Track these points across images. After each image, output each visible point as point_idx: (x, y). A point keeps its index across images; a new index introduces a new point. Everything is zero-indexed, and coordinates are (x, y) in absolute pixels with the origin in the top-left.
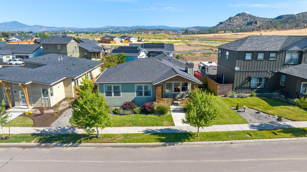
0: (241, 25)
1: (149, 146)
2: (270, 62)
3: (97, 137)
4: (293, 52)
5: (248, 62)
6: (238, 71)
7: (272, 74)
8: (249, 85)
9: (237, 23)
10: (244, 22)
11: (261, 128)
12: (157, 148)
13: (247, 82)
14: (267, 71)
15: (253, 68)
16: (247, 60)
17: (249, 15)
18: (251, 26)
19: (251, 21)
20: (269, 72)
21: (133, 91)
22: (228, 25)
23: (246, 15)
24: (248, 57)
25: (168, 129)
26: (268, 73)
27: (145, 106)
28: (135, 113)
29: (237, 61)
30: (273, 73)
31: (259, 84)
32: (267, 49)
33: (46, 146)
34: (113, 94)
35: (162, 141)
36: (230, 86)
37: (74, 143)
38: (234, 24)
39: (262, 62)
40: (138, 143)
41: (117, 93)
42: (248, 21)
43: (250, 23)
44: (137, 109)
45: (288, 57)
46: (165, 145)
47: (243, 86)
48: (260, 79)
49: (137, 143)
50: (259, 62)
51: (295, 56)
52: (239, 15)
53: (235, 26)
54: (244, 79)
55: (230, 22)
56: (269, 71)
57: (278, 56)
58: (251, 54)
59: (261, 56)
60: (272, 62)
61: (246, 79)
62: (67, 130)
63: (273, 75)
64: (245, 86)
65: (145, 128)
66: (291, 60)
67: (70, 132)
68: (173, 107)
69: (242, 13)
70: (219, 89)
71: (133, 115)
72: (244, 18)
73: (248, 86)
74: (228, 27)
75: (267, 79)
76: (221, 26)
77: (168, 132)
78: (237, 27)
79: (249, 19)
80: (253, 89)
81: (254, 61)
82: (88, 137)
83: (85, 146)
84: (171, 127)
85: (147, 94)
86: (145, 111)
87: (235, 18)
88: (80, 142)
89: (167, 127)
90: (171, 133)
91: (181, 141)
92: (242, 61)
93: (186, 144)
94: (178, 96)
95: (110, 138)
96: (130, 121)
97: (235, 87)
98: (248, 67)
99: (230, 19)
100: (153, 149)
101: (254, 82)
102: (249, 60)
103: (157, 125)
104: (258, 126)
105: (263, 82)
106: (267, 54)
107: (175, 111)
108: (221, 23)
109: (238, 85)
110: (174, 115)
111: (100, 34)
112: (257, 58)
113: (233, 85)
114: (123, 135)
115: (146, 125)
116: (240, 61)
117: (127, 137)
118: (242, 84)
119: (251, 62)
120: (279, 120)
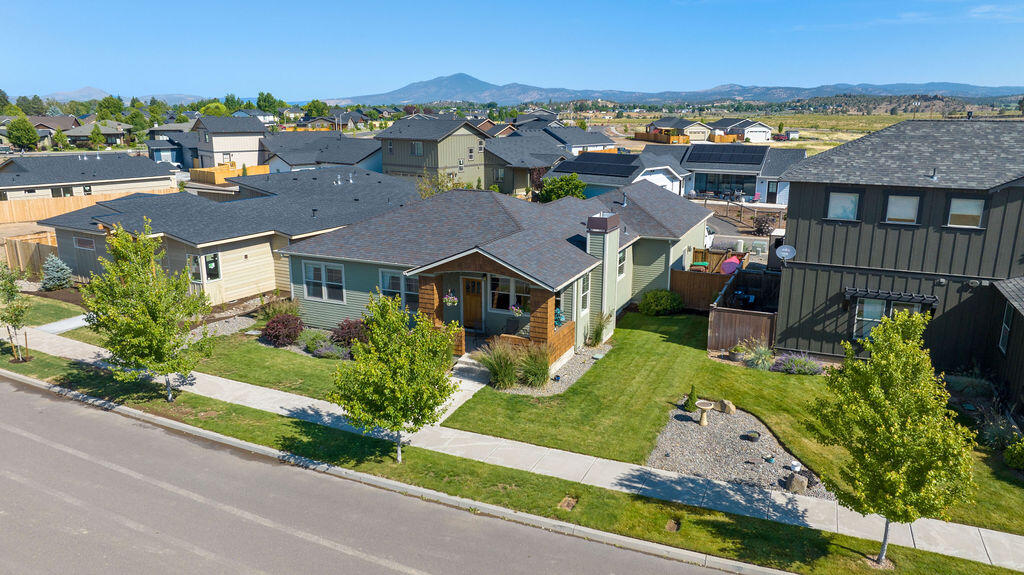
2: (948, 238)
5: (841, 231)
6: (792, 265)
7: (960, 291)
8: (845, 326)
12: (254, 464)
13: (835, 314)
14: (933, 278)
15: (864, 256)
16: (834, 222)
20: (943, 280)
24: (841, 209)
26: (940, 284)
30: (965, 287)
32: (936, 181)
34: (325, 290)
36: (763, 319)
37: (110, 399)
39: (907, 235)
40: (230, 438)
41: (335, 291)
46: (282, 461)
47: (818, 328)
49: (226, 437)
50: (893, 234)
54: (821, 300)
56: (943, 276)
57: (996, 213)
58: (851, 198)
59: (902, 209)
60: (962, 239)
61: (831, 301)
63: (966, 295)
64: (828, 330)
68: (467, 359)
70: (717, 327)
73: (839, 330)
81: (867, 228)
83: (122, 415)
88: (122, 402)
91: (332, 461)
92: (814, 222)
93: (339, 474)
97: (780, 328)
98: (839, 249)
101: (869, 318)
102: (846, 223)
104: (658, 484)
106: (934, 202)
107: (464, 372)
109: (793, 320)
112: (884, 217)
113: (772, 318)
118: (815, 319)
119: (853, 231)
120: (785, 484)
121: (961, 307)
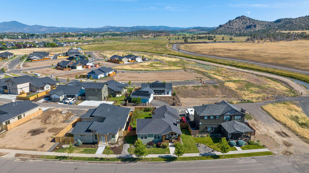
0: (240, 28)
1: (161, 163)
2: (216, 120)
3: (142, 159)
4: (228, 115)
6: (201, 125)
9: (237, 26)
10: (243, 25)
11: (203, 155)
12: (164, 164)
13: (206, 129)
15: (208, 123)
16: (205, 120)
17: (249, 18)
18: (250, 29)
19: (250, 24)
20: (216, 124)
21: (152, 137)
22: (228, 28)
23: (246, 18)
24: (206, 118)
25: (168, 156)
27: (158, 144)
28: (154, 147)
29: (200, 120)
30: (218, 125)
31: (212, 130)
32: (215, 114)
33: (124, 163)
34: (144, 138)
35: (165, 161)
36: (198, 131)
37: (134, 161)
38: (234, 27)
41: (146, 138)
42: (247, 24)
43: (249, 27)
44: (155, 145)
45: (225, 118)
46: (166, 163)
48: (212, 128)
50: (211, 120)
51: (229, 117)
52: (238, 18)
53: (235, 29)
54: (204, 128)
55: (230, 25)
57: (220, 117)
58: (207, 117)
59: (212, 118)
60: (218, 120)
62: (129, 156)
65: (159, 155)
66: (227, 119)
67: (130, 156)
68: (170, 144)
69: (242, 16)
70: (193, 133)
71: (153, 148)
72: (243, 21)
73: (206, 131)
74: (228, 30)
75: (215, 128)
76: (221, 29)
77: (168, 157)
78: (236, 30)
79: (249, 22)
80: (209, 132)
81: (208, 120)
82: (139, 159)
83: (138, 163)
84: (169, 155)
85: (158, 138)
86: (158, 146)
87: (234, 21)
88: (137, 161)
89: (167, 155)
90: (169, 158)
91: (172, 161)
93: (174, 162)
94: (172, 138)
95: (147, 160)
96: (153, 151)
97: (200, 132)
98: (206, 122)
99: (230, 22)
100: (162, 164)
101: (209, 129)
103: (163, 154)
104: (203, 154)
105: (214, 129)
106: (215, 117)
107: (171, 146)
108: (221, 26)
109: (201, 130)
110: (170, 148)
111: (101, 36)
112: (210, 118)
114: (151, 158)
115: (159, 154)
116: (202, 120)
117: (153, 159)
118: (203, 130)
120: (212, 151)
121: (218, 127)
